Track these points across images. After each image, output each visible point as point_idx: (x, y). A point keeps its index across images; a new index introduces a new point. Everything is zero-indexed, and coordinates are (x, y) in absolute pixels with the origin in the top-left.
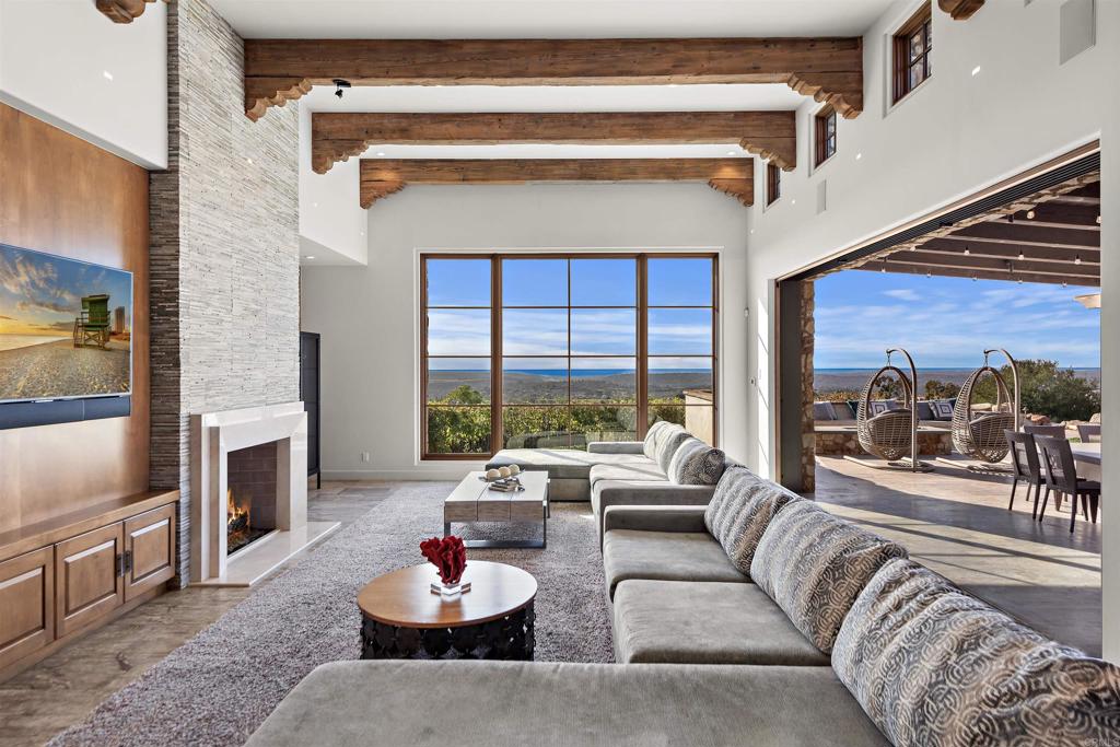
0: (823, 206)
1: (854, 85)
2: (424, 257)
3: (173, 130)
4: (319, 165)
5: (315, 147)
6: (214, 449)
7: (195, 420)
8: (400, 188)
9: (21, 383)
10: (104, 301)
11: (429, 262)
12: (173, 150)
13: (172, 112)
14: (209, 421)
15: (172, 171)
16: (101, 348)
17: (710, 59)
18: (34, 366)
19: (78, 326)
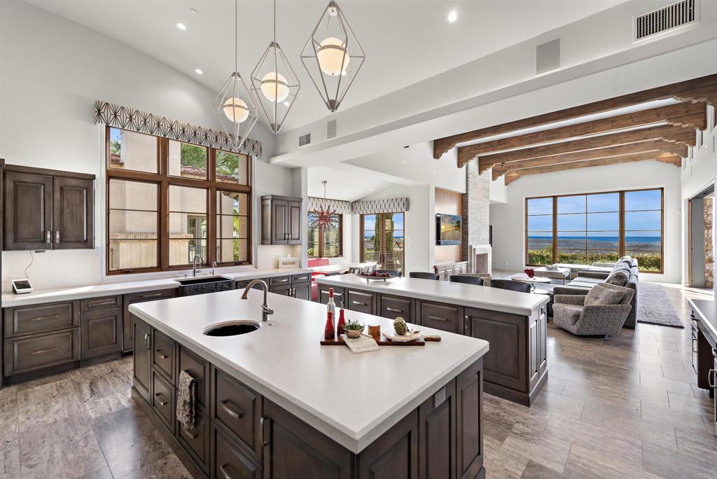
0: (691, 175)
1: (692, 137)
2: (527, 199)
3: (467, 185)
4: (494, 179)
5: (493, 174)
6: (475, 253)
7: (471, 246)
8: (518, 177)
9: (448, 237)
10: (459, 222)
11: (529, 200)
12: (467, 190)
13: (467, 181)
14: (473, 247)
15: (467, 193)
17: (627, 138)
19: (456, 226)
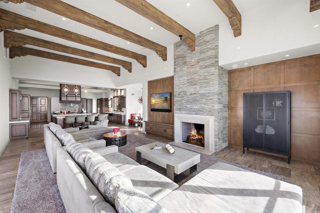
9: (158, 106)
10: (167, 97)
16: (166, 102)
18: (159, 105)
19: (164, 100)
